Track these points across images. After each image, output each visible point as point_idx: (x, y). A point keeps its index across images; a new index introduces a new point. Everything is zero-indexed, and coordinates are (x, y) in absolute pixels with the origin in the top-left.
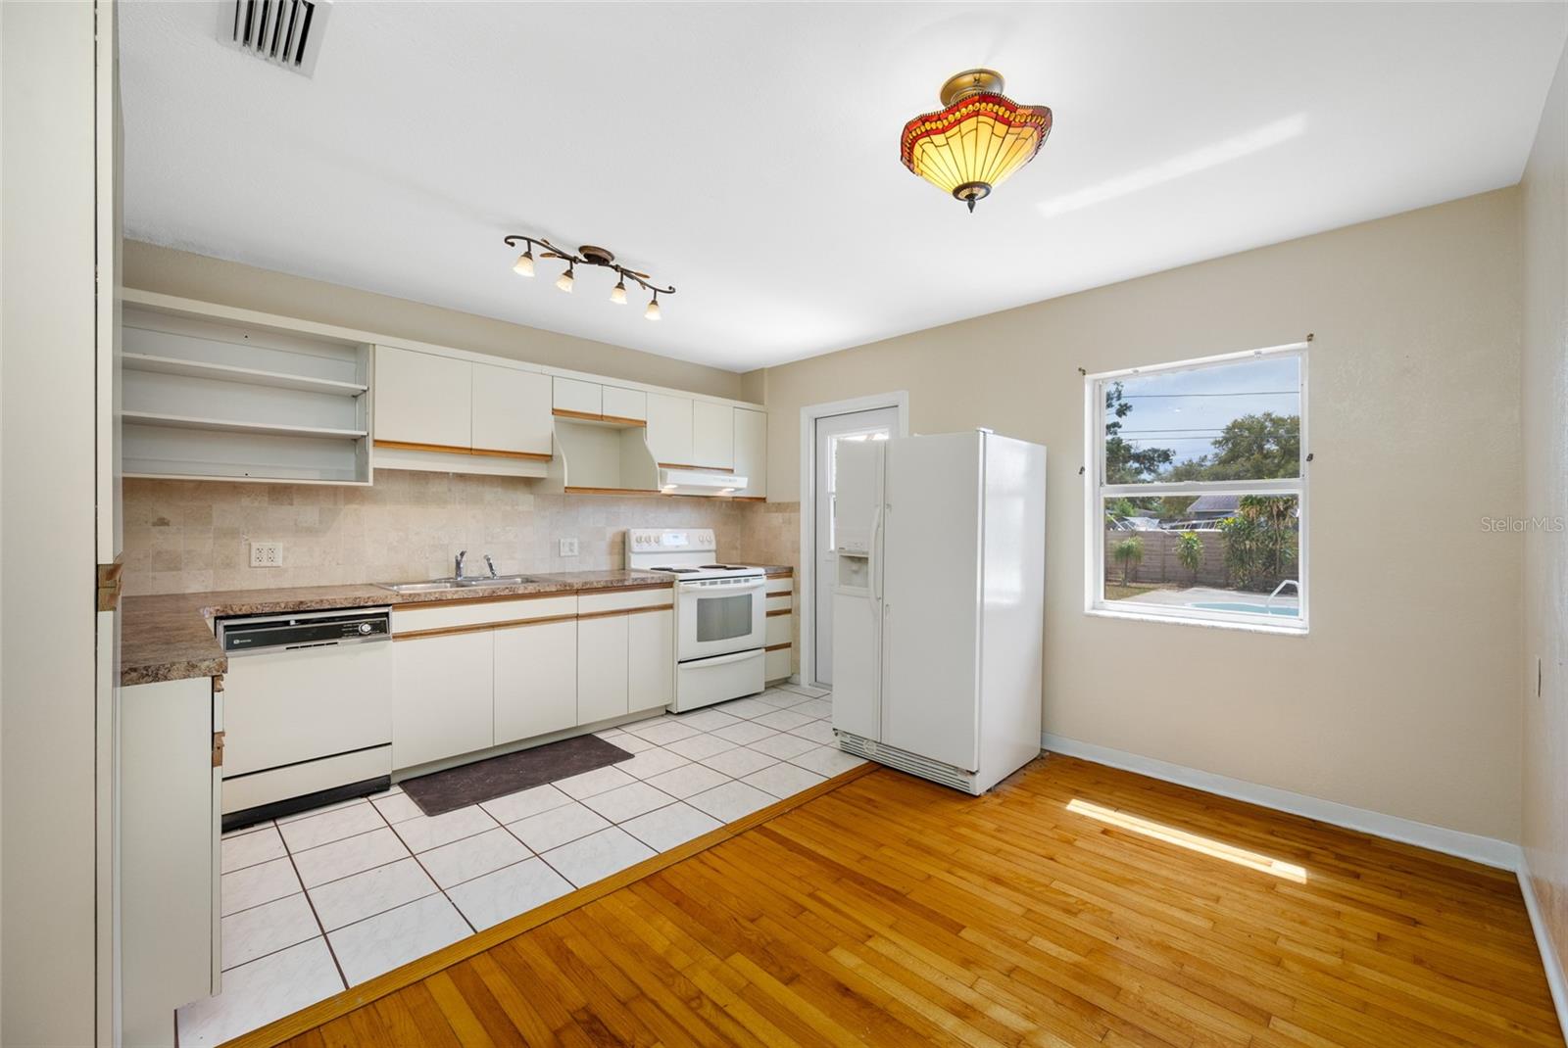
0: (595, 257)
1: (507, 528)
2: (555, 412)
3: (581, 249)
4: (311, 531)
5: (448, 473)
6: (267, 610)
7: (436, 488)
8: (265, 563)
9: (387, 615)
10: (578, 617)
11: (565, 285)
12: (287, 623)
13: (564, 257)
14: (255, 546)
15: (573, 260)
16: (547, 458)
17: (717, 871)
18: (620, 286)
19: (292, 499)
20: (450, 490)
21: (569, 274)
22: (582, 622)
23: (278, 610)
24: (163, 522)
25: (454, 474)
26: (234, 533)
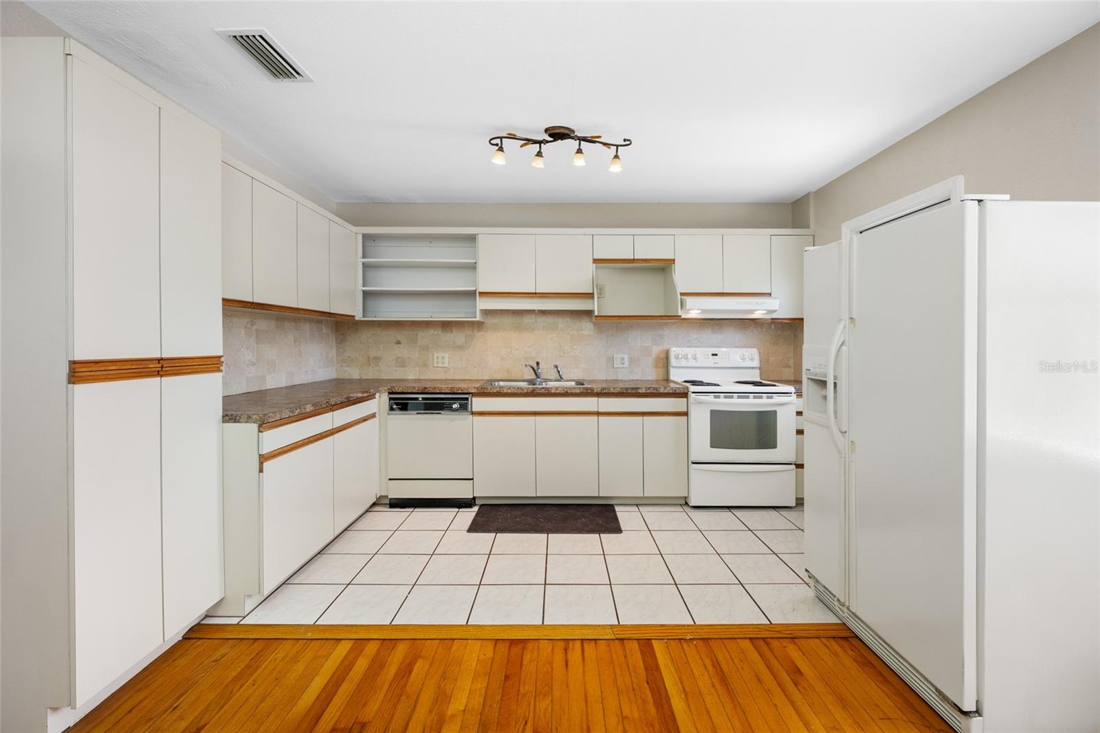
0: (558, 134)
1: (575, 347)
2: (595, 261)
3: (546, 130)
4: (461, 348)
5: (534, 310)
6: (410, 391)
7: (528, 320)
8: (440, 365)
9: (467, 399)
10: (598, 414)
11: (539, 163)
12: (417, 399)
13: (535, 142)
14: (436, 355)
15: (540, 142)
16: (590, 296)
17: (567, 665)
18: (579, 151)
19: (452, 330)
20: (536, 321)
21: (539, 154)
22: (601, 418)
23: (414, 391)
24: (399, 342)
25: (538, 310)
26: (426, 348)
